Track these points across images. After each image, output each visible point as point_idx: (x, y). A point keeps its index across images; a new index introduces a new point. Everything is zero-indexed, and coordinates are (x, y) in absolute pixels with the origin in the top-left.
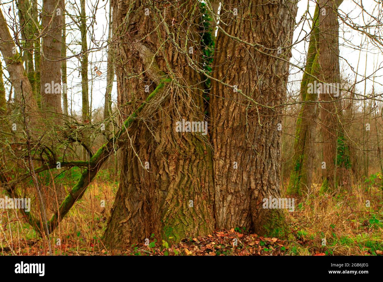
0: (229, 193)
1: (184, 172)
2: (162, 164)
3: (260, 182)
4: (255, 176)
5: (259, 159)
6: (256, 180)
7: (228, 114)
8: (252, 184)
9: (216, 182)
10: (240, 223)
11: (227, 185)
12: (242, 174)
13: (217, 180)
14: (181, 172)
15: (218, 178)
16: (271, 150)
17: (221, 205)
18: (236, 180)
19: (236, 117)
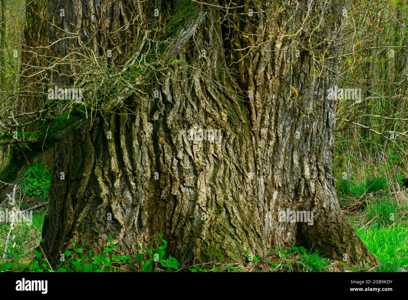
0: (276, 188)
1: (218, 155)
2: (182, 142)
3: (315, 168)
4: (310, 158)
5: (315, 130)
6: (310, 163)
7: (273, 54)
8: (306, 171)
9: (259, 171)
10: (286, 236)
11: (273, 174)
12: (292, 155)
13: (260, 166)
14: (213, 155)
15: (261, 164)
16: (330, 113)
17: (266, 209)
18: (283, 166)
19: (285, 59)
